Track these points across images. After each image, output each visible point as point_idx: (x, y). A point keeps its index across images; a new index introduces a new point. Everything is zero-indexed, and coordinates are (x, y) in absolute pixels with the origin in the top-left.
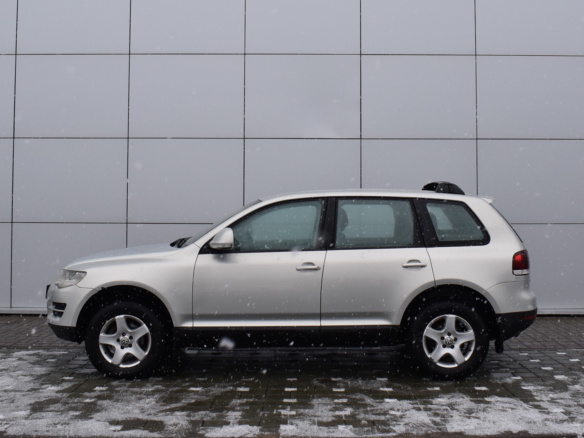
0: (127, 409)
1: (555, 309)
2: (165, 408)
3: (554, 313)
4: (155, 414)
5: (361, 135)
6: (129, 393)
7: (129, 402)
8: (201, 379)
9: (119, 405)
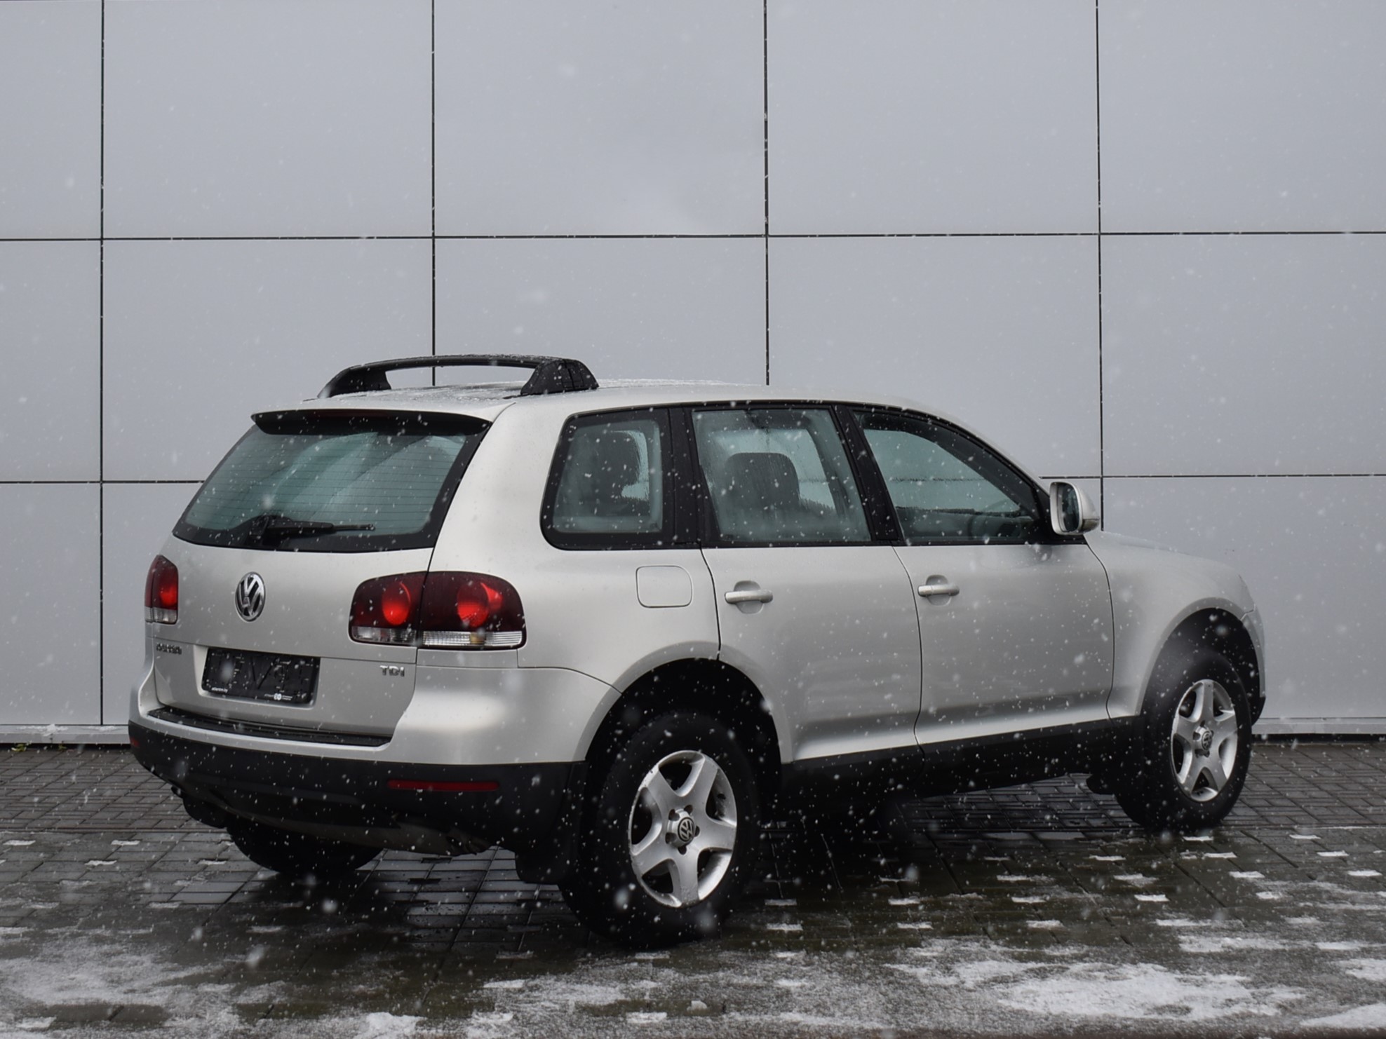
0: (73, 979)
1: (1325, 719)
2: (172, 976)
3: (1320, 729)
4: (147, 991)
5: (767, 225)
6: (84, 939)
7: (81, 961)
8: (285, 905)
9: (52, 969)
